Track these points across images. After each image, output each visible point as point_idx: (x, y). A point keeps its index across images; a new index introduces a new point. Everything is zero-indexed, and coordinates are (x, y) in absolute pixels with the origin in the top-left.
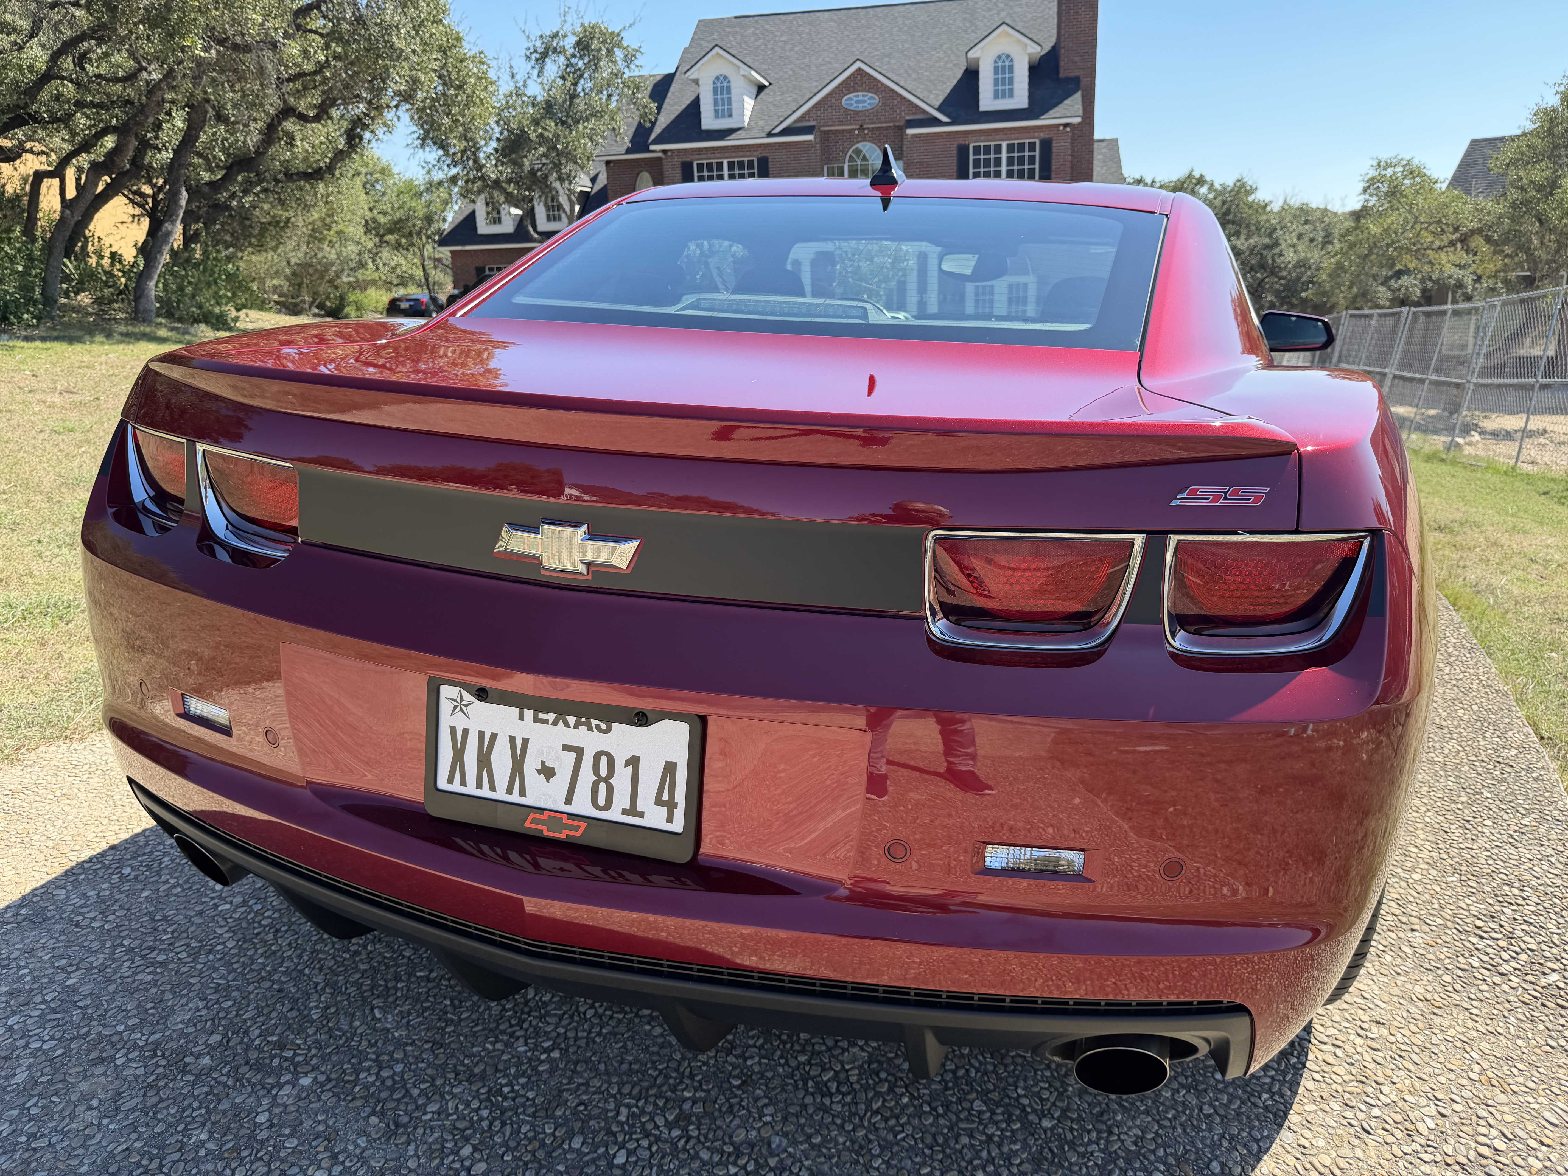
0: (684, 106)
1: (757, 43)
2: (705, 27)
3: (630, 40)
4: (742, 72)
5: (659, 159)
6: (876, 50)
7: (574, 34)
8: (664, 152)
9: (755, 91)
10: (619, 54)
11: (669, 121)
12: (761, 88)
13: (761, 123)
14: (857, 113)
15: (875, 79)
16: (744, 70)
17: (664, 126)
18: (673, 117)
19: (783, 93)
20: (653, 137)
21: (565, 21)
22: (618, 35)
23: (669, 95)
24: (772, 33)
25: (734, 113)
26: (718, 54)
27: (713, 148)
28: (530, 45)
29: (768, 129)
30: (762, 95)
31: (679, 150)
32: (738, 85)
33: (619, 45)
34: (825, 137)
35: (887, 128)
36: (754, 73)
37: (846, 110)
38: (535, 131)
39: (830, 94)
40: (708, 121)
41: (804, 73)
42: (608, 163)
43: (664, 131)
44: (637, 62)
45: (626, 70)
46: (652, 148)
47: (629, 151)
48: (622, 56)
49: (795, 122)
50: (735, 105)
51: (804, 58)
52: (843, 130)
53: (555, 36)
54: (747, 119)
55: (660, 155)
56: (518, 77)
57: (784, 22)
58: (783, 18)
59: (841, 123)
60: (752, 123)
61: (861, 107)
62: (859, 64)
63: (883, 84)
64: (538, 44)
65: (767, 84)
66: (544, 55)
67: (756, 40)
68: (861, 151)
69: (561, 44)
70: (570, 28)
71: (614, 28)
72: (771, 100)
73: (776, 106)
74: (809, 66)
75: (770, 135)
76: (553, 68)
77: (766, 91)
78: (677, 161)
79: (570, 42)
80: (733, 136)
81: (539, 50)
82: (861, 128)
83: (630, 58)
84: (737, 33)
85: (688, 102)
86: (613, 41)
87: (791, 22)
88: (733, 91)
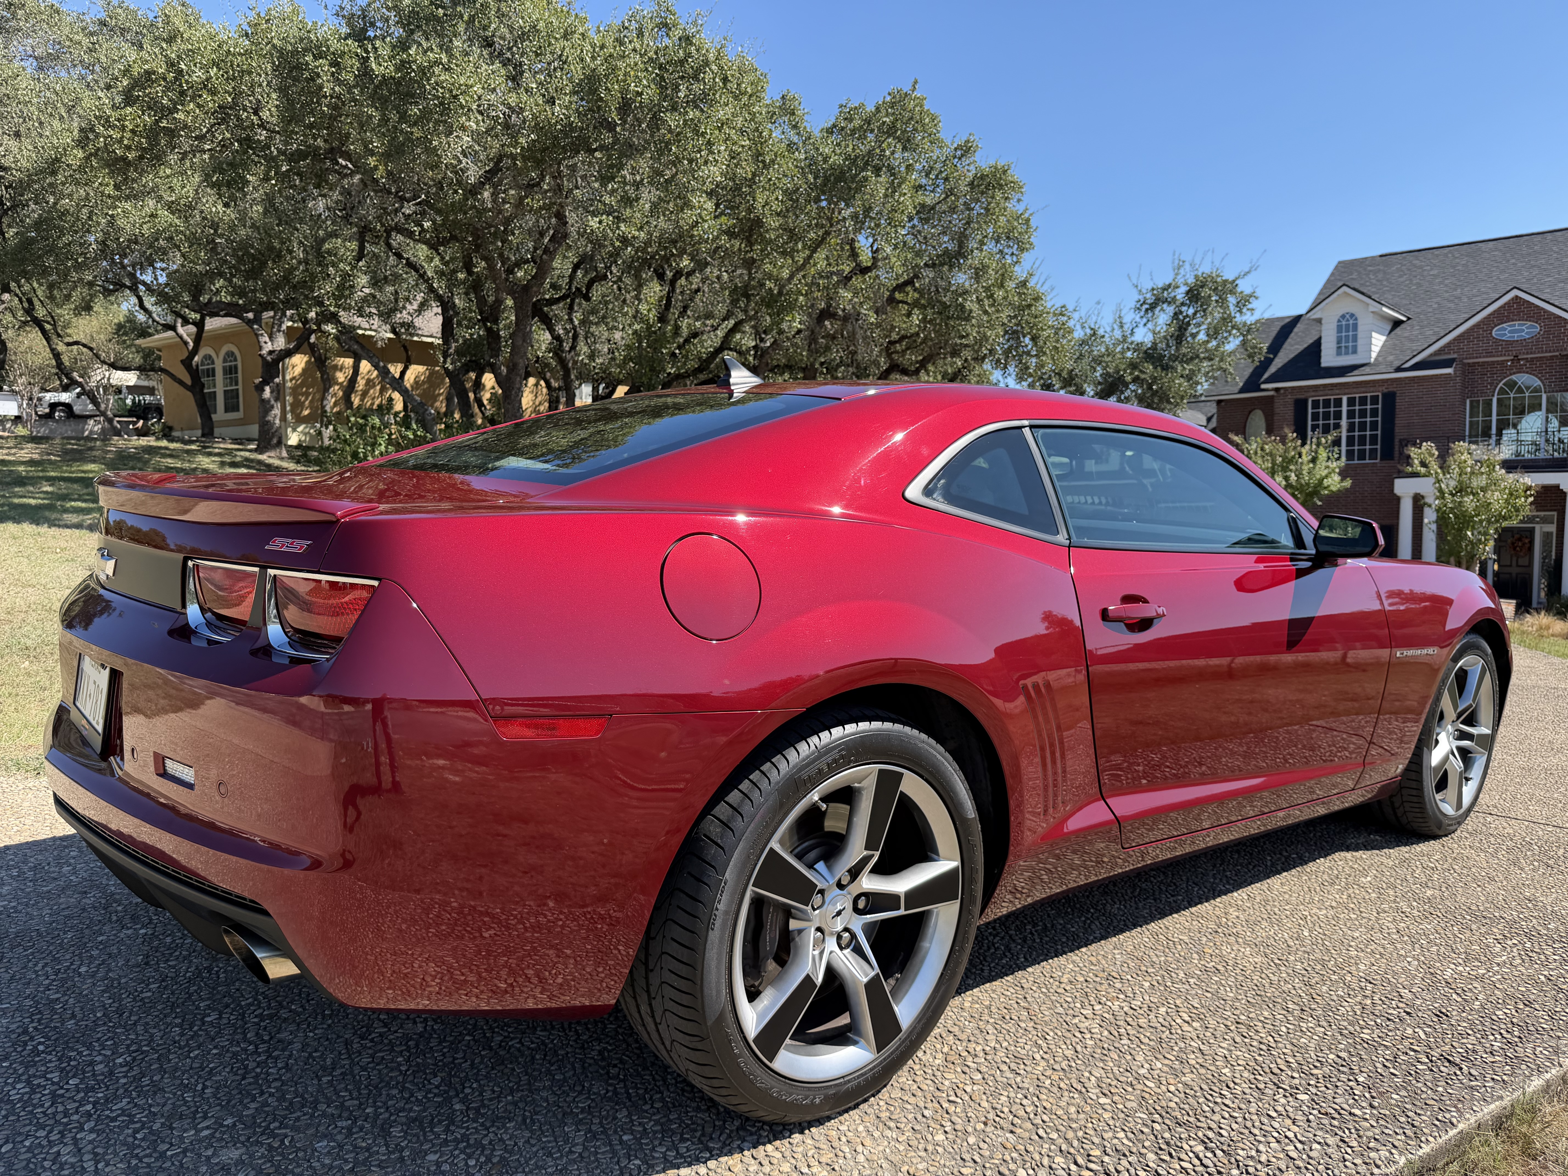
0: (1305, 346)
1: (1402, 279)
2: (1344, 267)
3: (1244, 286)
4: (1371, 309)
5: (1272, 397)
6: (1548, 276)
7: (1186, 284)
8: (1277, 390)
9: (1389, 328)
10: (1232, 300)
11: (1286, 360)
12: (1397, 323)
13: (1391, 358)
14: (1510, 343)
15: (1537, 306)
16: (1374, 306)
17: (1280, 365)
18: (1292, 356)
19: (1422, 327)
20: (1266, 376)
21: (1177, 274)
22: (1234, 281)
23: (1292, 335)
24: (1421, 267)
25: (1359, 349)
26: (1345, 293)
27: (1332, 385)
28: (1141, 298)
29: (1397, 364)
30: (1398, 331)
31: (1293, 388)
32: (1365, 321)
33: (1232, 292)
34: (1469, 371)
35: (1552, 358)
36: (1385, 309)
37: (1497, 341)
38: (1131, 374)
39: (1477, 326)
40: (1329, 358)
41: (1452, 305)
42: (1219, 402)
43: (1279, 370)
44: (1250, 306)
45: (1238, 315)
46: (1263, 386)
47: (1241, 391)
48: (1235, 303)
49: (1431, 355)
50: (1360, 342)
51: (1455, 290)
52: (1493, 363)
53: (1166, 288)
54: (1374, 355)
55: (1272, 393)
56: (1126, 327)
57: (1437, 256)
58: (1436, 252)
59: (1489, 354)
60: (1380, 359)
61: (1516, 337)
62: (1515, 292)
63: (1545, 311)
64: (1148, 296)
65: (1404, 319)
66: (1152, 307)
67: (1401, 276)
68: (1515, 383)
69: (1172, 295)
70: (1182, 280)
71: (1229, 275)
72: (1406, 334)
73: (1412, 341)
74: (1459, 298)
75: (1399, 369)
76: (1163, 318)
77: (1403, 326)
78: (1290, 399)
79: (1180, 294)
80: (1356, 372)
81: (1149, 301)
82: (1516, 359)
83: (1244, 302)
84: (1379, 270)
85: (1311, 341)
86: (1225, 288)
87: (1446, 255)
88: (1360, 328)
